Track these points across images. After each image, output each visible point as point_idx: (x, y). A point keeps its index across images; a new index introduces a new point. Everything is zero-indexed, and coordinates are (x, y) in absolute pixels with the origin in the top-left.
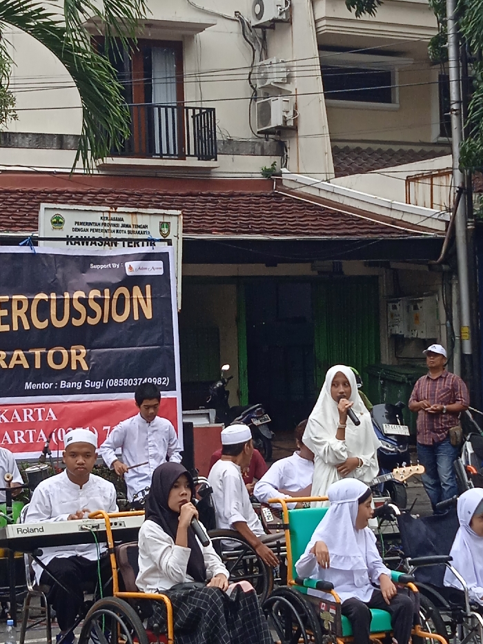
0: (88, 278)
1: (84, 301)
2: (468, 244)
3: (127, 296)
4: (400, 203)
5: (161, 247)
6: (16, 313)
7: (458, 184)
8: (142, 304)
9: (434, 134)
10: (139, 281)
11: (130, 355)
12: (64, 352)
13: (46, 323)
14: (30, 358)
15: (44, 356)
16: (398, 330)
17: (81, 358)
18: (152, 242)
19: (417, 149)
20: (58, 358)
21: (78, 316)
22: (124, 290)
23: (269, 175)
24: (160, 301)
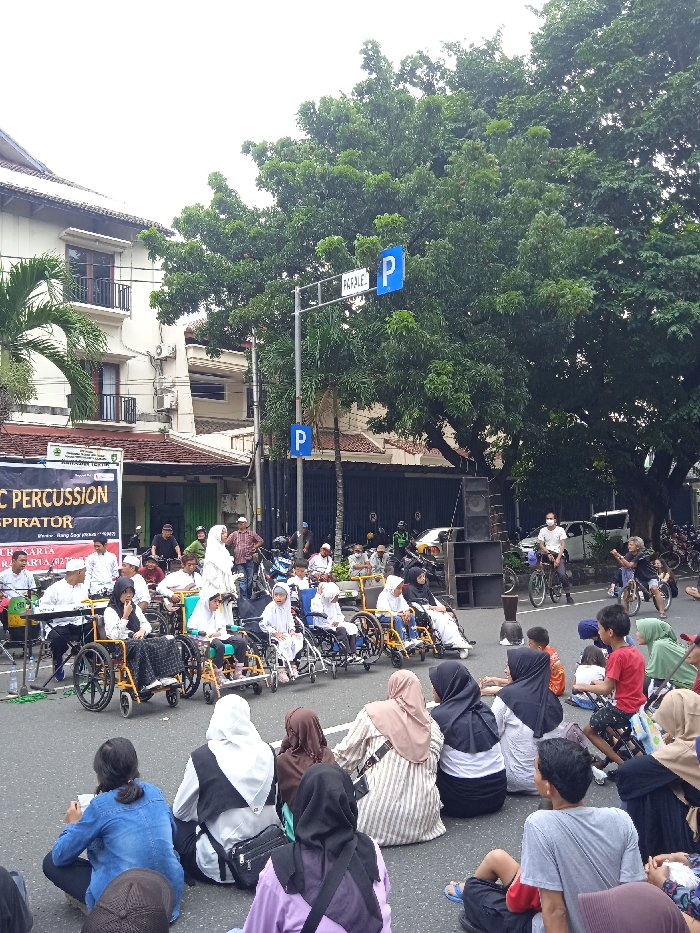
0: (74, 481)
1: (71, 493)
3: (95, 490)
4: (228, 449)
5: (113, 467)
6: (34, 499)
7: (257, 440)
8: (102, 495)
9: (244, 416)
10: (101, 483)
11: (95, 520)
12: (60, 519)
13: (49, 505)
14: (42, 522)
15: (49, 521)
16: (227, 509)
17: (69, 522)
18: (107, 464)
19: (236, 423)
20: (56, 522)
21: (68, 500)
22: (93, 488)
23: (163, 432)
24: (112, 494)
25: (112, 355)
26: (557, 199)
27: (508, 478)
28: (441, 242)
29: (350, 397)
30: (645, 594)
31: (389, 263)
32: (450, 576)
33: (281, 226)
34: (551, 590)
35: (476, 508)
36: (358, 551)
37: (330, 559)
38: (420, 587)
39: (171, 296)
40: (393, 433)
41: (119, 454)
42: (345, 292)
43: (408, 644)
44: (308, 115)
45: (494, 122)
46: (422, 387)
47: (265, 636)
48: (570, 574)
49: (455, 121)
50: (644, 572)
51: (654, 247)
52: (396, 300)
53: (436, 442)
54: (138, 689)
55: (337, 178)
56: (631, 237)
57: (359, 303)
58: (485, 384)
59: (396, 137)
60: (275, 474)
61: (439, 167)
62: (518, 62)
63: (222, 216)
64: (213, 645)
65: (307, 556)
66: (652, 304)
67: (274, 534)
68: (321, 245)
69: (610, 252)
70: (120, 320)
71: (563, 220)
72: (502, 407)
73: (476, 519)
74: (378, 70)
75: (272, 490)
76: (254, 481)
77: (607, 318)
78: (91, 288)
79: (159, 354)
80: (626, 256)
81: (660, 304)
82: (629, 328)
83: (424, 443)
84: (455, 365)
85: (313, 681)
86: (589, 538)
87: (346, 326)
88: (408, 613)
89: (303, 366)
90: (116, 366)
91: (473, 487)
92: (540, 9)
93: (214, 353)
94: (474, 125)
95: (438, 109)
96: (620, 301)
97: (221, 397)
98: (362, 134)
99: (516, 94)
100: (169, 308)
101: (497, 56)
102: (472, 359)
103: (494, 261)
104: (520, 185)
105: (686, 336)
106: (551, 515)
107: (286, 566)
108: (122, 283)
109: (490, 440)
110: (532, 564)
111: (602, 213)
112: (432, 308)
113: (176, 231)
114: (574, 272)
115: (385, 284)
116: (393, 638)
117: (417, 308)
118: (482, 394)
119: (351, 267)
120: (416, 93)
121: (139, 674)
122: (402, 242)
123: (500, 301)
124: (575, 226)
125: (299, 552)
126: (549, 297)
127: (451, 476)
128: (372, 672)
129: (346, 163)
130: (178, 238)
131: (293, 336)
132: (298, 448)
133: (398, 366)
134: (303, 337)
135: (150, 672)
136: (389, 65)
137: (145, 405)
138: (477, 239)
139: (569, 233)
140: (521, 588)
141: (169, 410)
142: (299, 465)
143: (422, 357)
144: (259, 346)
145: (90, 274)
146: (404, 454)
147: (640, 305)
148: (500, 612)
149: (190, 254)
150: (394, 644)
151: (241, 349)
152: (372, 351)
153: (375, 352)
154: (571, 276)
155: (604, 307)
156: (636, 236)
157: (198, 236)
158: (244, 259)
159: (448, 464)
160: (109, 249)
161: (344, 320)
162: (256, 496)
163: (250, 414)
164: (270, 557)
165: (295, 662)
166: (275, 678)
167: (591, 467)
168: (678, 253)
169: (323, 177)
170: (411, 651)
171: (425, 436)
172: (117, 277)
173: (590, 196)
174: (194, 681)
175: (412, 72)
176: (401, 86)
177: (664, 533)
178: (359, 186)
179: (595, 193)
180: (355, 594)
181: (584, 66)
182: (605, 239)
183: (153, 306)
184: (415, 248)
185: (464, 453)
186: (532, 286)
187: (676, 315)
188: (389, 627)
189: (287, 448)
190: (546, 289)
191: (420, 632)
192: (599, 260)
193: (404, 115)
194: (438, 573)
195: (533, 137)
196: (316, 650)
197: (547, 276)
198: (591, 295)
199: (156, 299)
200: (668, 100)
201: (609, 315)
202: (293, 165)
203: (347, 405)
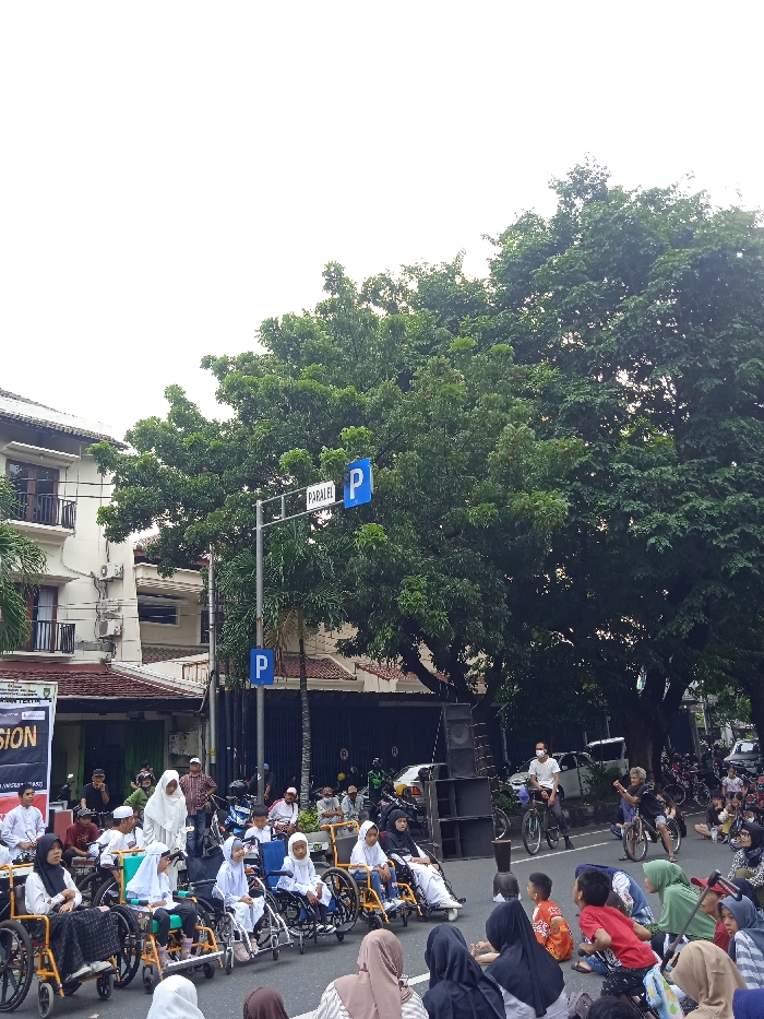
2: (216, 702)
3: (21, 732)
4: (179, 679)
5: (44, 703)
7: (211, 669)
8: (30, 737)
9: (198, 641)
10: (29, 723)
11: (20, 768)
16: (175, 751)
18: (38, 700)
19: (189, 649)
22: (19, 729)
23: (104, 662)
24: (42, 736)
25: (50, 577)
26: (525, 413)
27: (493, 705)
28: (409, 454)
29: (317, 616)
30: (651, 834)
31: (357, 475)
32: (434, 822)
33: (242, 439)
34: (547, 833)
35: (459, 740)
36: (327, 795)
37: (296, 806)
38: (399, 834)
39: (121, 511)
40: (363, 657)
41: (52, 689)
42: (310, 506)
43: (388, 905)
44: (270, 330)
45: (458, 339)
46: (395, 603)
47: (218, 903)
48: (566, 814)
49: (418, 339)
50: (649, 809)
51: (625, 459)
52: (364, 513)
53: (413, 665)
54: (62, 978)
55: (301, 392)
56: (601, 449)
57: (325, 516)
58: (462, 600)
59: (359, 354)
60: (232, 707)
61: (404, 381)
62: (478, 285)
63: (179, 430)
64: (156, 917)
65: (269, 803)
66: (628, 515)
67: (230, 777)
68: (284, 458)
69: (581, 464)
70: (62, 538)
71: (532, 433)
72: (481, 624)
73: (460, 751)
74: (340, 290)
75: (228, 727)
76: (208, 717)
77: (584, 531)
78: (31, 505)
79: (104, 575)
80: (598, 468)
81: (637, 516)
82: (607, 540)
83: (399, 667)
84: (429, 580)
85: (275, 957)
86: (584, 770)
87: (311, 541)
88: (387, 866)
89: (265, 584)
90: (54, 588)
91: (454, 716)
92: (497, 238)
93: (167, 573)
94: (438, 342)
95: (402, 328)
96: (596, 513)
97: (173, 620)
98: (326, 350)
99: (478, 314)
100: (117, 525)
101: (458, 280)
102: (447, 574)
103: (464, 473)
104: (487, 399)
105: (666, 548)
106: (540, 745)
107: (243, 815)
108: (67, 499)
109: (470, 662)
110: (524, 803)
111: (570, 426)
112: (401, 522)
113: (129, 444)
114: (548, 484)
115: (352, 497)
116: (370, 898)
117: (388, 522)
118: (459, 611)
119: (318, 480)
120: (380, 312)
121: (64, 959)
122: (369, 455)
123: (473, 514)
124: (544, 439)
125: (258, 799)
126: (523, 508)
127: (430, 704)
128: (347, 943)
129: (311, 378)
130: (132, 451)
131: (254, 552)
132: (258, 676)
133: (368, 581)
134: (265, 553)
135: (78, 954)
136: (352, 286)
137: (85, 632)
138: (446, 453)
139: (539, 446)
140: (514, 832)
141: (112, 637)
142: (260, 695)
143: (394, 572)
144: (216, 564)
145: (31, 489)
146: (377, 679)
147: (617, 516)
148: (492, 863)
149: (143, 467)
150: (371, 906)
151: (197, 568)
152: (339, 567)
153: (343, 567)
154: (543, 488)
155: (580, 519)
156: (607, 448)
157: (153, 449)
158: (201, 471)
159: (426, 690)
160: (54, 464)
161: (310, 535)
162: (210, 734)
163: (205, 638)
164: (225, 807)
165: (254, 935)
166: (230, 956)
167: (580, 690)
168: (649, 465)
169: (286, 390)
170: (391, 914)
171: (400, 658)
172: (61, 492)
173: (558, 410)
174: (132, 964)
175: (375, 292)
176: (364, 306)
177: (665, 762)
178: (324, 400)
179: (562, 407)
180: (325, 846)
181: (543, 290)
182: (574, 452)
183: (100, 522)
184: (382, 461)
185: (442, 676)
186: (505, 498)
187: (654, 526)
188: (365, 885)
189: (245, 676)
190: (520, 501)
191: (401, 890)
192: (570, 472)
193: (368, 333)
194: (420, 818)
195: (497, 354)
196: (279, 918)
197: (520, 488)
198: (566, 506)
199: (105, 515)
200: (625, 321)
201: (585, 527)
202: (255, 379)
203: (314, 626)
